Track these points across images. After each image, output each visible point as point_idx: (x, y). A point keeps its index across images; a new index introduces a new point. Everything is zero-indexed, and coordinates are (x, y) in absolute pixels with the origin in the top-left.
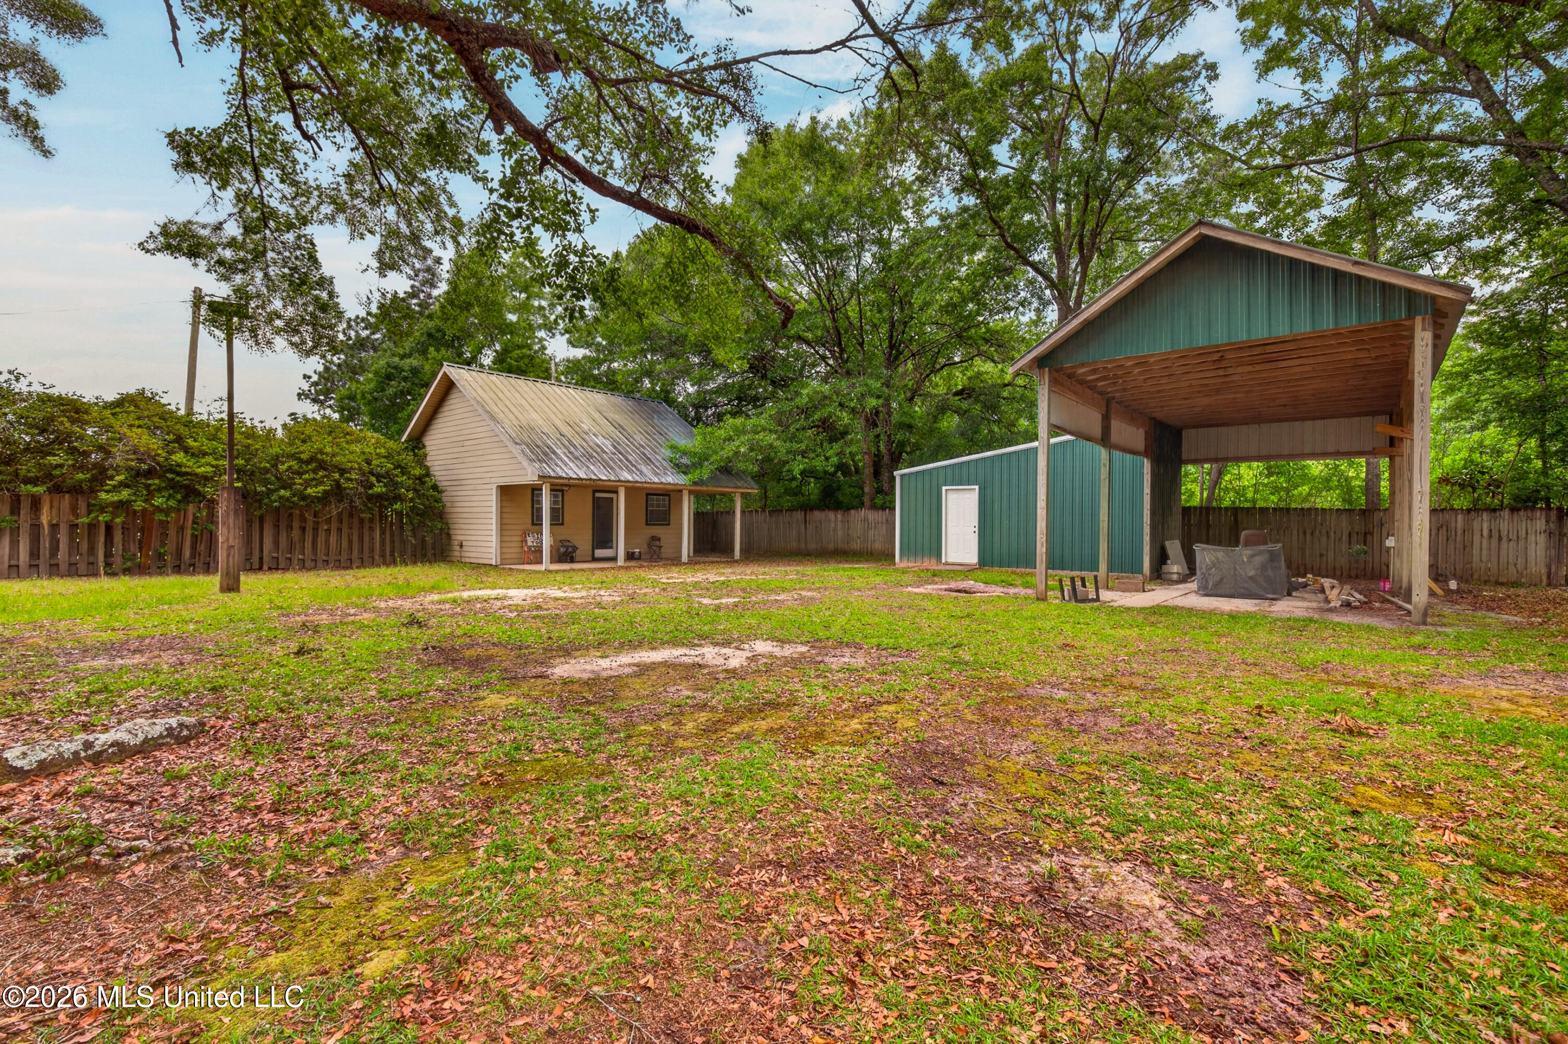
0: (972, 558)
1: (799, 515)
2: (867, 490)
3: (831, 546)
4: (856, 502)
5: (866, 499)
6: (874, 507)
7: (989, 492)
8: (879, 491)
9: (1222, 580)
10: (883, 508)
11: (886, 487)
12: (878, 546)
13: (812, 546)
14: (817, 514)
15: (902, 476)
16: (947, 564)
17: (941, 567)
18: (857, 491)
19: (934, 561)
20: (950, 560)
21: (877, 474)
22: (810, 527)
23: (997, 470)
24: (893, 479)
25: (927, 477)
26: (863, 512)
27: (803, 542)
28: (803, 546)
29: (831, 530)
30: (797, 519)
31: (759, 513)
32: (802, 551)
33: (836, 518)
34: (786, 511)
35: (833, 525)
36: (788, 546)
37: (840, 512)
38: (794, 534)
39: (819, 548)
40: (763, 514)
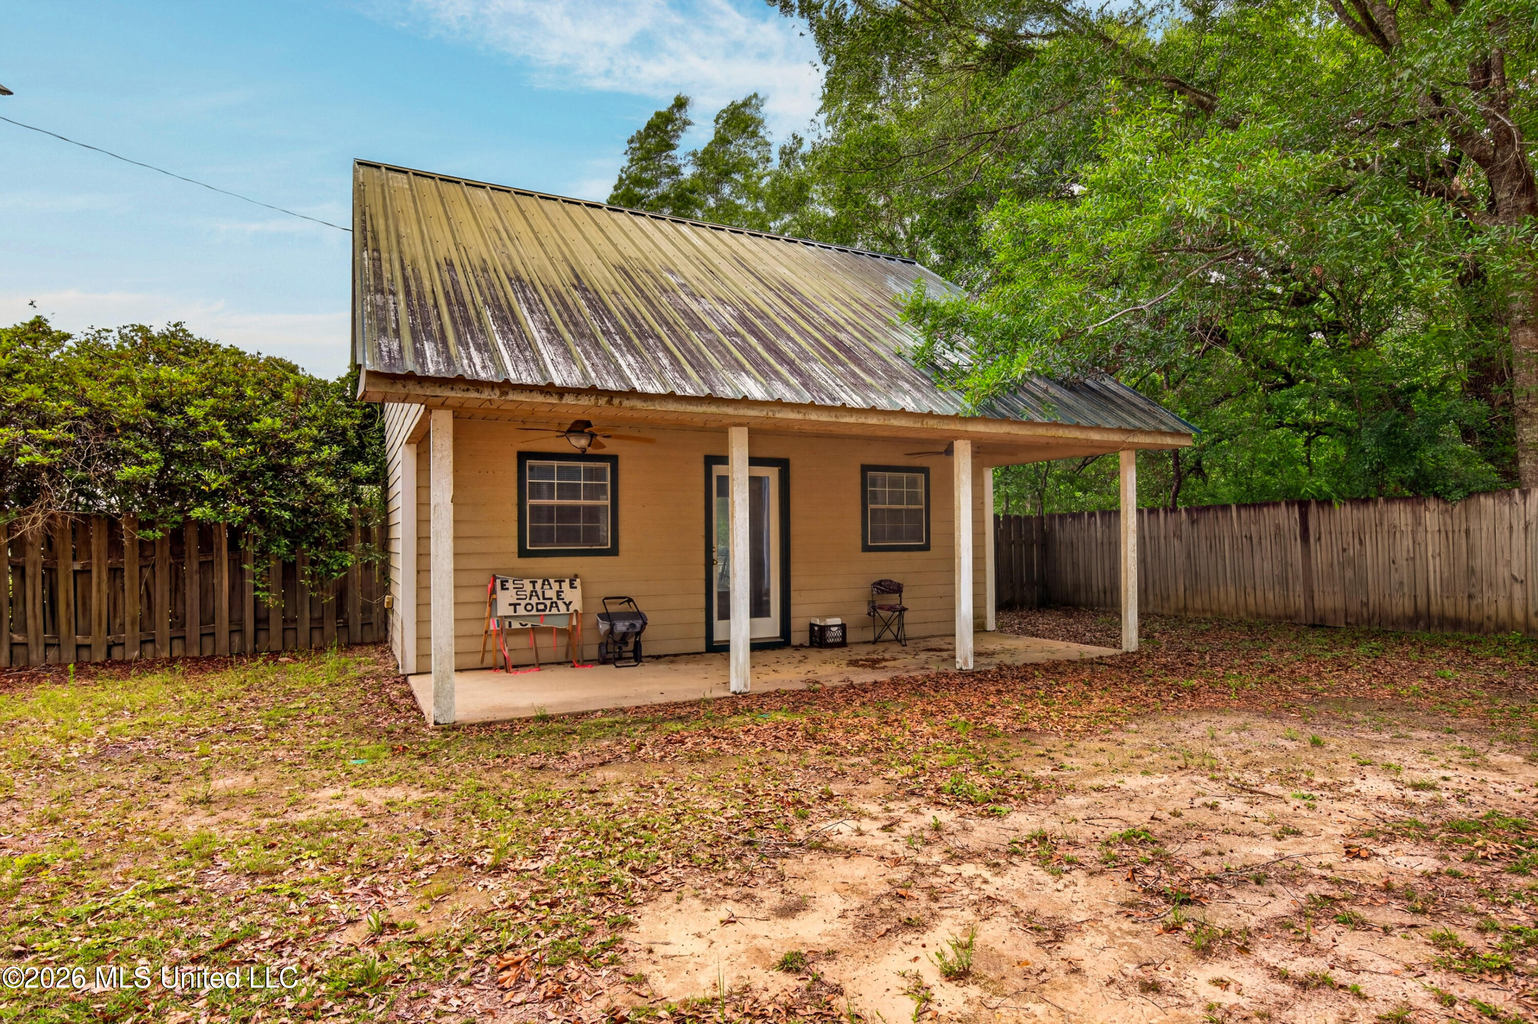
1: (1285, 518)
13: (1328, 600)
22: (1320, 554)
27: (1299, 588)
28: (1298, 601)
29: (1401, 561)
30: (1278, 527)
31: (1162, 515)
32: (1297, 613)
33: (1417, 521)
34: (1239, 507)
35: (1408, 542)
36: (1251, 600)
37: (1432, 504)
38: (1267, 567)
39: (1354, 606)
40: (1171, 518)
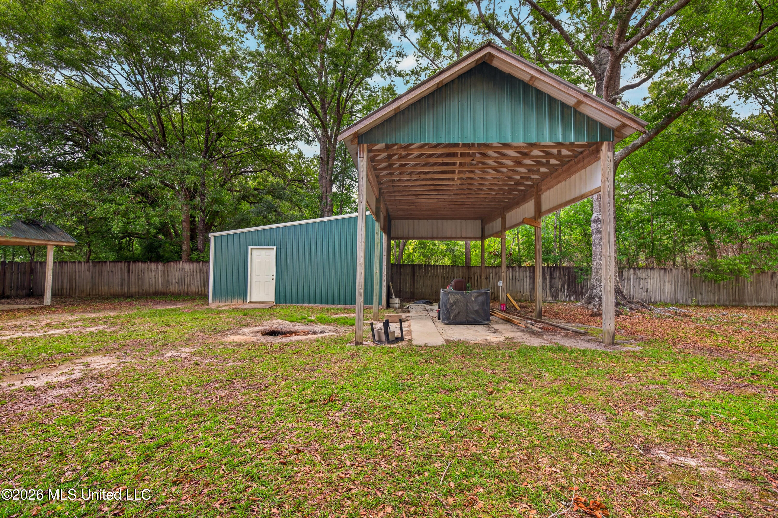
0: (270, 297)
1: (123, 266)
2: (184, 247)
3: (152, 290)
4: (175, 257)
5: (184, 255)
6: (190, 260)
7: (283, 251)
8: (194, 249)
9: (459, 313)
10: (197, 261)
11: (200, 246)
12: (193, 288)
13: (134, 289)
14: (140, 265)
15: (215, 237)
16: (251, 303)
17: (247, 306)
18: (176, 248)
19: (241, 301)
20: (254, 300)
21: (193, 237)
22: (132, 277)
23: (290, 237)
24: (207, 240)
25: (236, 240)
26: (181, 264)
27: (126, 287)
28: (126, 290)
29: (153, 277)
30: (121, 269)
31: (83, 264)
32: (125, 293)
33: (157, 268)
34: (110, 262)
35: (154, 273)
36: (112, 291)
37: (160, 264)
38: (117, 280)
39: (140, 291)
40: (87, 265)
